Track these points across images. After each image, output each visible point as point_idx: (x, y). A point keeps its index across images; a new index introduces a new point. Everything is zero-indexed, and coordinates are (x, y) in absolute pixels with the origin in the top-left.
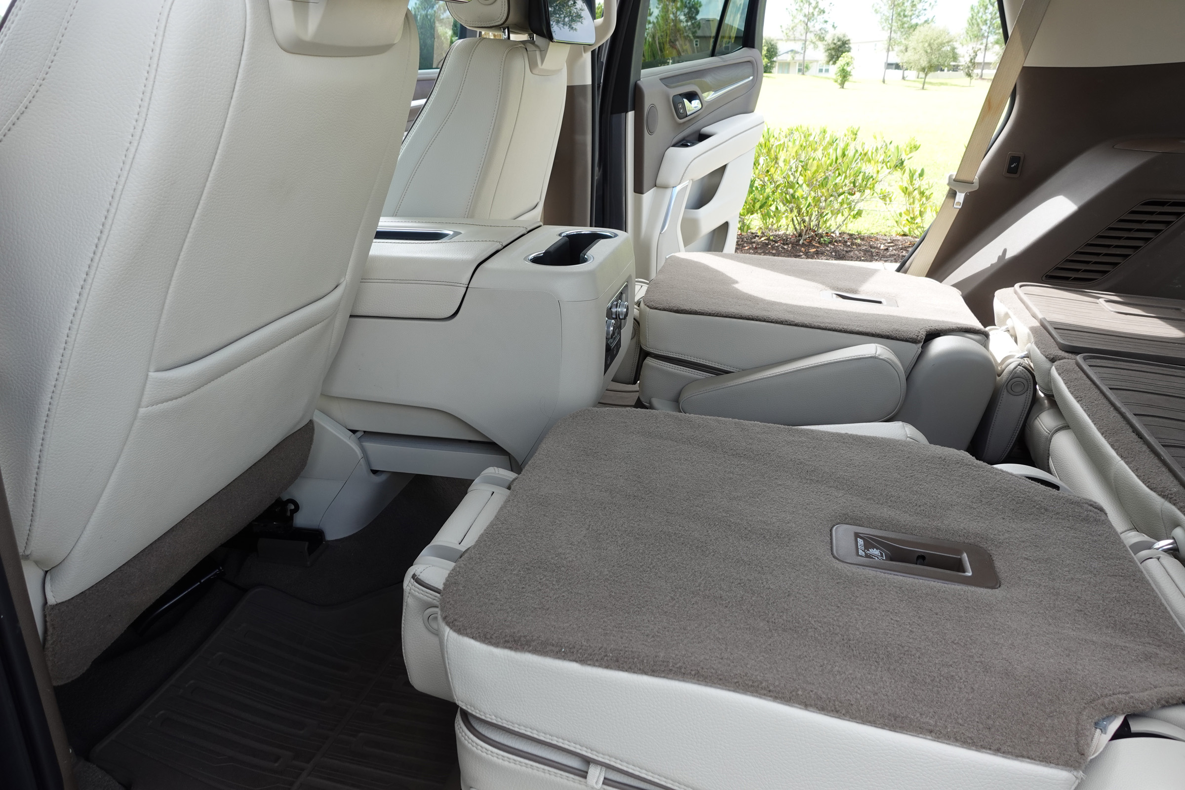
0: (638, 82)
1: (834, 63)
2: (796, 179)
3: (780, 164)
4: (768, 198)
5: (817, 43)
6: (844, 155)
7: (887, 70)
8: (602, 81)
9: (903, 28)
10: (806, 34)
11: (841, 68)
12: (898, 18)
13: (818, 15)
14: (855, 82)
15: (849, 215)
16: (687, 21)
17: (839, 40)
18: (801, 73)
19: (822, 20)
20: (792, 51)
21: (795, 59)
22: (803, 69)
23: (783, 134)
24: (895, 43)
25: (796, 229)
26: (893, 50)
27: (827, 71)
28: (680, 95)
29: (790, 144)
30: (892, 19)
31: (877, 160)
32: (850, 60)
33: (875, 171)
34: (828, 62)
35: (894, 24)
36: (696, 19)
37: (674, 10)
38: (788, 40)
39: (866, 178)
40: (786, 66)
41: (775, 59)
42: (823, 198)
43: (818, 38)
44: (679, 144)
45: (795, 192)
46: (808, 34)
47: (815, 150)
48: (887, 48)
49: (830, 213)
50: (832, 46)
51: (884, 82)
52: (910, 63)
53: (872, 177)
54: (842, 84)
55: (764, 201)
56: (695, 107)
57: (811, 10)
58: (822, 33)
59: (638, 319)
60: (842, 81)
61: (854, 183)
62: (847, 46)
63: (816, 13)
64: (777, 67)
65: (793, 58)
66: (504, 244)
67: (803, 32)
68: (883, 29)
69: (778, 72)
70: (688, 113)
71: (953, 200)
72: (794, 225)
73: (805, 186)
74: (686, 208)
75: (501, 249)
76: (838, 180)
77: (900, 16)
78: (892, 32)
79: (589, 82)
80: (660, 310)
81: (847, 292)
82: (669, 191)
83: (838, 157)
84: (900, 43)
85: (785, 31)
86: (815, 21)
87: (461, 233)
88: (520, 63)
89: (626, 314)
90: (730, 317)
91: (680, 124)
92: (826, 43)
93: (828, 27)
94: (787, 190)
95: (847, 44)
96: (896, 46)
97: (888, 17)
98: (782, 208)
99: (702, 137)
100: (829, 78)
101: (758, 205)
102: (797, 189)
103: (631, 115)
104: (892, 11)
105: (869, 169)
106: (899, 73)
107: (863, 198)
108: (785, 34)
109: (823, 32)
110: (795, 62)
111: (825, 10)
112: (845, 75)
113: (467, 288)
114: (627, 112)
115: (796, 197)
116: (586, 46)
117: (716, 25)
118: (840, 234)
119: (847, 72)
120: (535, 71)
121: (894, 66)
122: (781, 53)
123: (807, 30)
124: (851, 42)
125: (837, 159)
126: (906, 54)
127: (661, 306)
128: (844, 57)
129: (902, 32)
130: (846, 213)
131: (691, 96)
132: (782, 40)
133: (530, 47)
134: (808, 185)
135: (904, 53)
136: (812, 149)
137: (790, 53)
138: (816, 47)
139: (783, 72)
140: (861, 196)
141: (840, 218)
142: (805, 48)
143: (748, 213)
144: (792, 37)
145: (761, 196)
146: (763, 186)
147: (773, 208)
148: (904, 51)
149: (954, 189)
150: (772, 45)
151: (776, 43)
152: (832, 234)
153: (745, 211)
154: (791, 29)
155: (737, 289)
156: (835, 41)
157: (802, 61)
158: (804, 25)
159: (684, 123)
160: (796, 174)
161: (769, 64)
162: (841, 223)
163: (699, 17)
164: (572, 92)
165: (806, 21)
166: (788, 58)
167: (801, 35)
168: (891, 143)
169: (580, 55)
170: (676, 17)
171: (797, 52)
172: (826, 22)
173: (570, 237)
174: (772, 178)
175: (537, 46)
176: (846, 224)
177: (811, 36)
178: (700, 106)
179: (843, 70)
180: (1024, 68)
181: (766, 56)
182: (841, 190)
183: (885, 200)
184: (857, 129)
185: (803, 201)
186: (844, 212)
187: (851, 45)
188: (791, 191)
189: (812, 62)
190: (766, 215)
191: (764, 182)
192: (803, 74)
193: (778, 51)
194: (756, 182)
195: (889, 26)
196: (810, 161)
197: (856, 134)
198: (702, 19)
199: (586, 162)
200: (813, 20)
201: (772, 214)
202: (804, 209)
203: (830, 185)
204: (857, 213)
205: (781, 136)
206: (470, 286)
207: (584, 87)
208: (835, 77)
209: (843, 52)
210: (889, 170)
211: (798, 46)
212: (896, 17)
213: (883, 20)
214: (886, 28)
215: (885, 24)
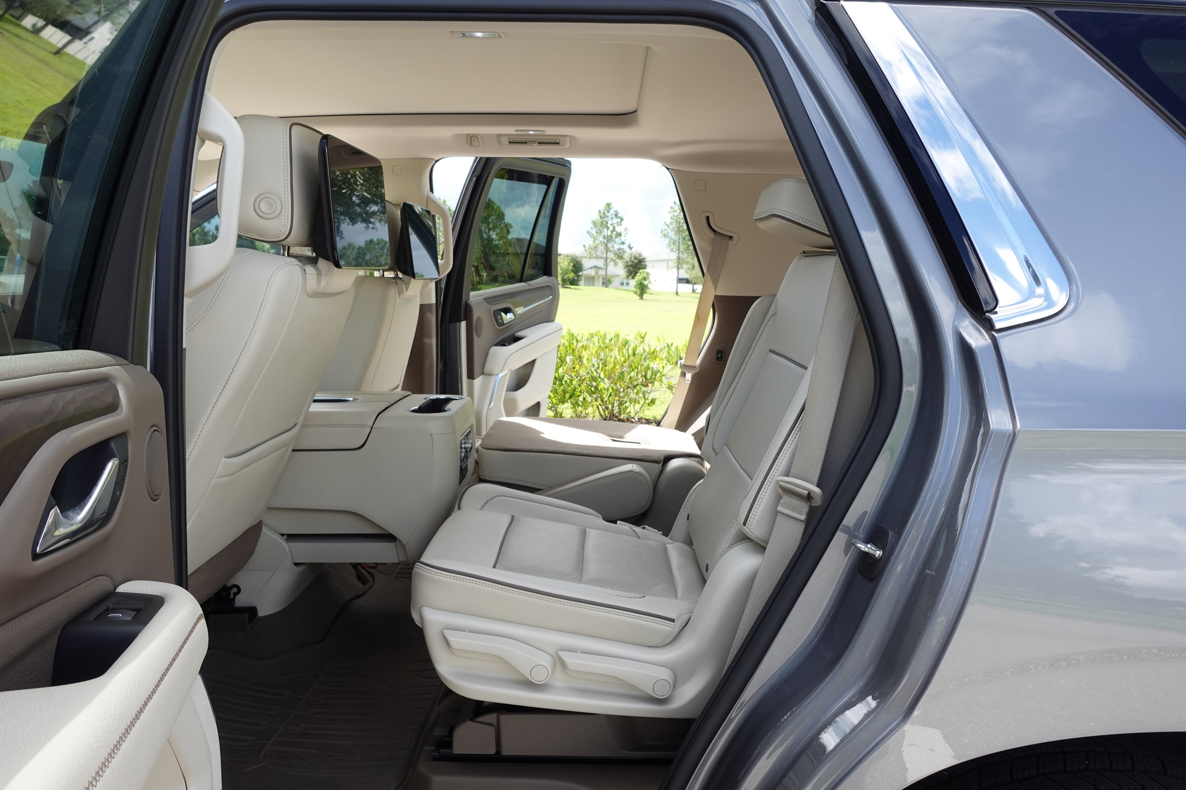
0: (468, 301)
1: (633, 278)
2: (598, 375)
3: (584, 362)
4: (575, 389)
5: (617, 260)
6: (634, 354)
7: (679, 284)
8: (442, 300)
9: (689, 250)
10: (607, 252)
11: (639, 282)
12: (684, 241)
13: (616, 237)
14: (652, 294)
15: (645, 403)
16: (499, 240)
17: (636, 258)
18: (604, 286)
19: (619, 242)
20: (595, 267)
21: (599, 273)
22: (607, 282)
23: (585, 338)
24: (683, 262)
25: (601, 415)
26: (682, 268)
27: (628, 284)
28: (498, 310)
29: (591, 345)
30: (679, 242)
31: (660, 358)
32: (646, 276)
33: (661, 367)
34: (628, 277)
35: (682, 247)
36: (507, 238)
37: (487, 230)
38: (591, 257)
39: (655, 373)
40: (591, 280)
41: (581, 273)
42: (622, 390)
43: (617, 256)
44: (500, 344)
45: (598, 385)
46: (608, 253)
47: (611, 350)
48: (677, 266)
49: (628, 402)
50: (630, 263)
51: (677, 293)
52: (697, 279)
53: (659, 371)
54: (641, 296)
55: (572, 392)
56: (510, 318)
57: (609, 233)
58: (620, 253)
59: (477, 461)
60: (641, 293)
61: (645, 376)
62: (643, 264)
63: (613, 236)
64: (583, 281)
65: (597, 274)
66: (392, 403)
67: (604, 251)
68: (672, 250)
69: (585, 285)
70: (505, 322)
71: (684, 378)
72: (600, 412)
73: (606, 380)
74: (508, 390)
75: (390, 406)
76: (632, 374)
77: (686, 240)
78: (680, 253)
79: (434, 301)
80: (493, 450)
81: (619, 438)
82: (493, 378)
83: (630, 355)
84: (687, 263)
85: (588, 250)
86: (613, 242)
87: (358, 399)
88: (393, 291)
89: (471, 448)
90: (540, 452)
91: (500, 330)
92: (625, 261)
93: (625, 247)
94: (591, 383)
95: (643, 262)
96: (684, 265)
97: (676, 240)
98: (589, 399)
99: (517, 339)
100: (629, 291)
101: (567, 396)
102: (600, 382)
103: (463, 324)
104: (678, 236)
105: (654, 365)
106: (689, 286)
107: (653, 388)
108: (588, 252)
109: (621, 251)
110: (599, 277)
111: (622, 233)
112: (642, 289)
113: (372, 428)
114: (460, 321)
115: (599, 389)
116: (431, 279)
117: (526, 243)
118: (638, 419)
119: (644, 285)
120: (402, 296)
121: (685, 281)
122: (586, 268)
123: (607, 250)
124: (646, 260)
125: (629, 357)
126: (693, 271)
127: (493, 448)
128: (641, 273)
129: (688, 253)
130: (642, 402)
131: (507, 311)
132: (586, 257)
133: (399, 281)
134: (609, 379)
135: (692, 271)
136: (609, 350)
137: (593, 268)
138: (616, 264)
139: (589, 285)
140: (653, 387)
141: (637, 407)
142: (606, 265)
143: (560, 403)
144: (595, 255)
145: (569, 389)
146: (571, 381)
147: (581, 399)
148: (692, 269)
149: (684, 370)
150: (577, 262)
151: (581, 260)
152: (632, 420)
153: (557, 401)
154: (593, 248)
155: (544, 438)
156: (633, 259)
157: (605, 276)
158: (604, 245)
159: (503, 329)
160: (598, 371)
161: (576, 278)
162: (639, 410)
163: (510, 237)
164: (423, 309)
165: (606, 242)
166: (592, 272)
167: (602, 254)
168: (672, 345)
169: (428, 284)
170: (489, 236)
171: (600, 268)
172: (623, 243)
173: (433, 400)
174: (578, 374)
175: (403, 281)
176: (643, 410)
177: (611, 255)
178: (514, 317)
179: (641, 284)
180: (716, 297)
181: (573, 271)
182: (635, 383)
183: (672, 390)
184: (644, 333)
185: (605, 392)
186: (640, 401)
187: (646, 263)
188: (594, 384)
189: (614, 276)
190: (575, 404)
191: (571, 376)
192: (607, 287)
193: (583, 267)
194: (565, 377)
195: (677, 248)
196: (608, 359)
197: (643, 338)
198: (512, 238)
199: (432, 357)
200: (612, 242)
201: (580, 403)
202: (606, 399)
203: (627, 378)
204: (651, 402)
205: (583, 340)
206: (374, 427)
207: (431, 305)
208: (634, 289)
209: (639, 269)
210: (671, 366)
211: (600, 263)
212: (682, 241)
213: (671, 243)
214: (675, 250)
215: (673, 247)
